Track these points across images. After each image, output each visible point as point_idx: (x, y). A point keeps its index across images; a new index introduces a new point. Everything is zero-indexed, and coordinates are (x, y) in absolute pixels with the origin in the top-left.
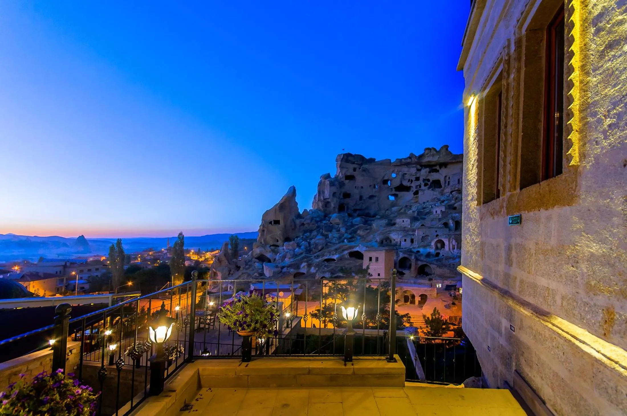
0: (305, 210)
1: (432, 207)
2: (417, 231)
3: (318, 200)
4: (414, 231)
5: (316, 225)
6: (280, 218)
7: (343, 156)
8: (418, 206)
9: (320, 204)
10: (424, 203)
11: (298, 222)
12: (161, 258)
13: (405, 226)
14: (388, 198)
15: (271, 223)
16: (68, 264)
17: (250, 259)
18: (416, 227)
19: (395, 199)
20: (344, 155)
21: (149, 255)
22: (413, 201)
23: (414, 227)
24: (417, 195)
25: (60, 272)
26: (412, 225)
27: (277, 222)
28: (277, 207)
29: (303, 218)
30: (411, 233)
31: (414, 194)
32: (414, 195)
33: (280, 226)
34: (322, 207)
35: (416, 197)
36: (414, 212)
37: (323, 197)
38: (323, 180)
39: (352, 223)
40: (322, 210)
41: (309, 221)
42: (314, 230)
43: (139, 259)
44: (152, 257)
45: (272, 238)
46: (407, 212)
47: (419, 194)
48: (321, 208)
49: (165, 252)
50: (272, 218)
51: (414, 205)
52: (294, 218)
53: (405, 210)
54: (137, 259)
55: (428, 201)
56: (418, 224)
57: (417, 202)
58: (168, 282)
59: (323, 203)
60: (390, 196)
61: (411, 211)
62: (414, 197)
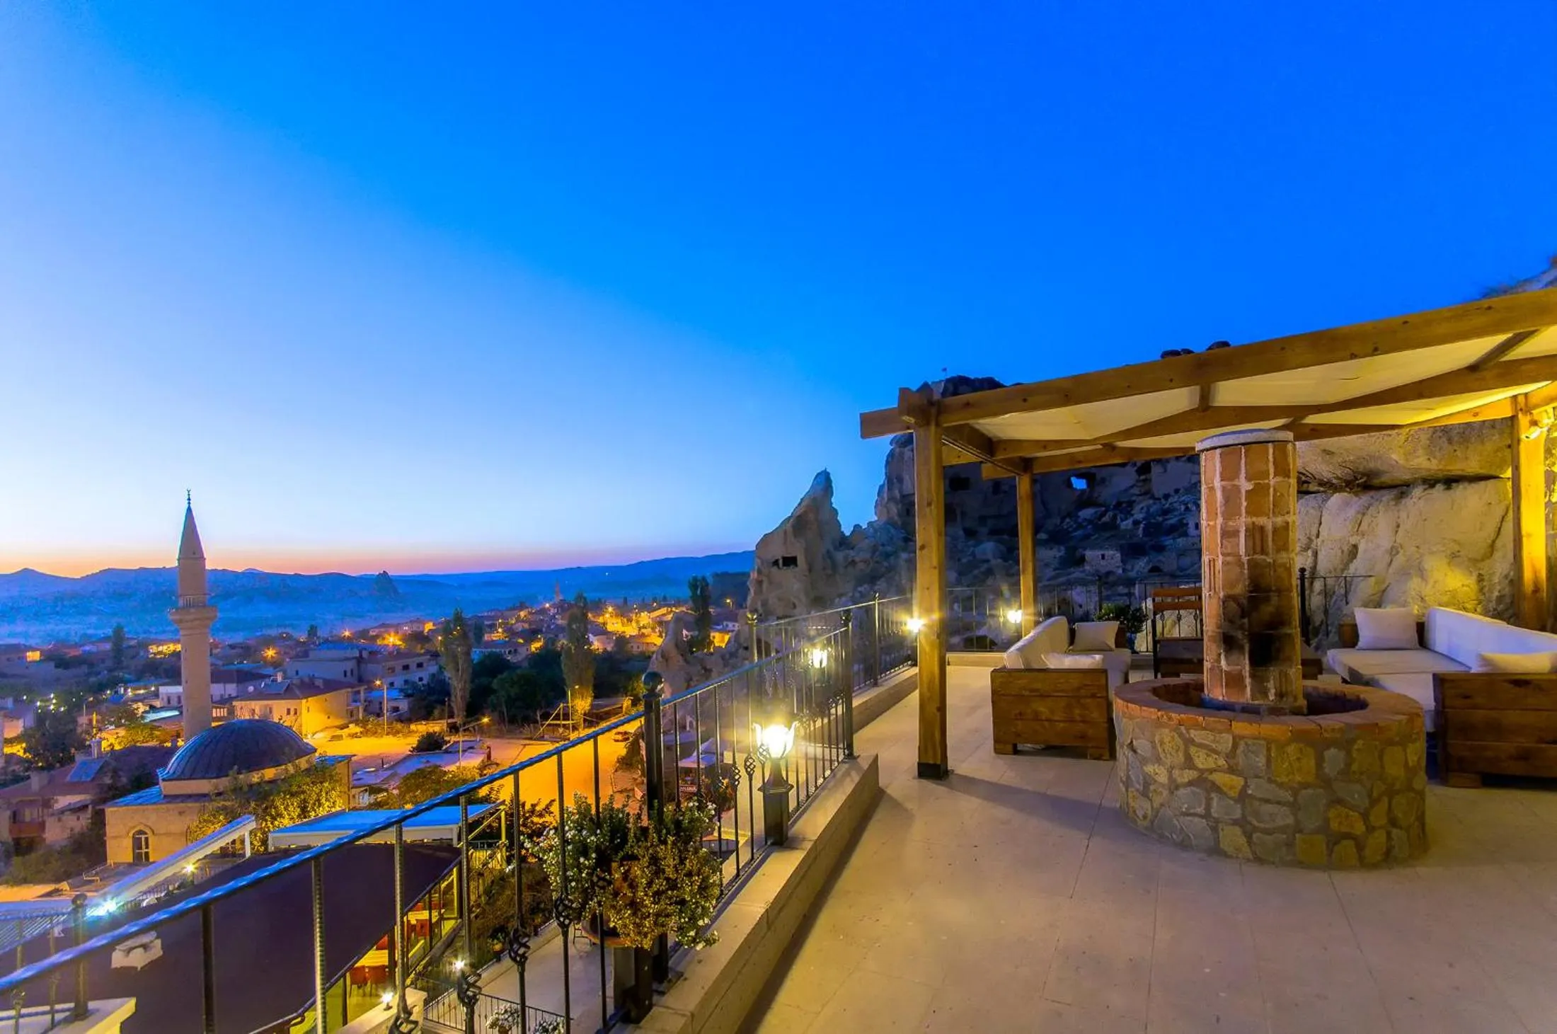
0: (857, 527)
1: (1187, 509)
2: (1137, 586)
3: (889, 499)
4: (1130, 583)
5: (886, 564)
6: (797, 551)
7: (945, 386)
8: (1148, 507)
9: (894, 509)
10: (1166, 497)
11: (840, 556)
12: (544, 630)
13: (1107, 569)
14: (1070, 485)
15: (776, 563)
16: (365, 654)
17: (733, 650)
18: (1137, 572)
19: (1089, 485)
20: (948, 381)
21: (519, 619)
22: (1136, 491)
23: (1132, 574)
24: (1148, 476)
25: (352, 671)
26: (1129, 567)
27: (790, 561)
28: (789, 525)
29: (852, 549)
30: (1122, 590)
31: (1137, 471)
32: (1139, 475)
33: (797, 569)
34: (899, 515)
35: (1144, 481)
36: (1136, 523)
37: (900, 492)
38: (898, 450)
39: (973, 554)
40: (899, 523)
41: (868, 556)
42: (880, 577)
43: (500, 630)
44: (526, 626)
45: (780, 599)
46: (1119, 521)
47: (1153, 470)
48: (896, 518)
49: (552, 611)
50: (778, 552)
51: (1140, 502)
52: (832, 549)
53: (1115, 517)
54: (496, 630)
55: (1177, 491)
56: (1142, 565)
57: (1146, 493)
58: (562, 705)
59: (900, 506)
60: (1073, 480)
61: (1130, 521)
62: (1138, 481)
